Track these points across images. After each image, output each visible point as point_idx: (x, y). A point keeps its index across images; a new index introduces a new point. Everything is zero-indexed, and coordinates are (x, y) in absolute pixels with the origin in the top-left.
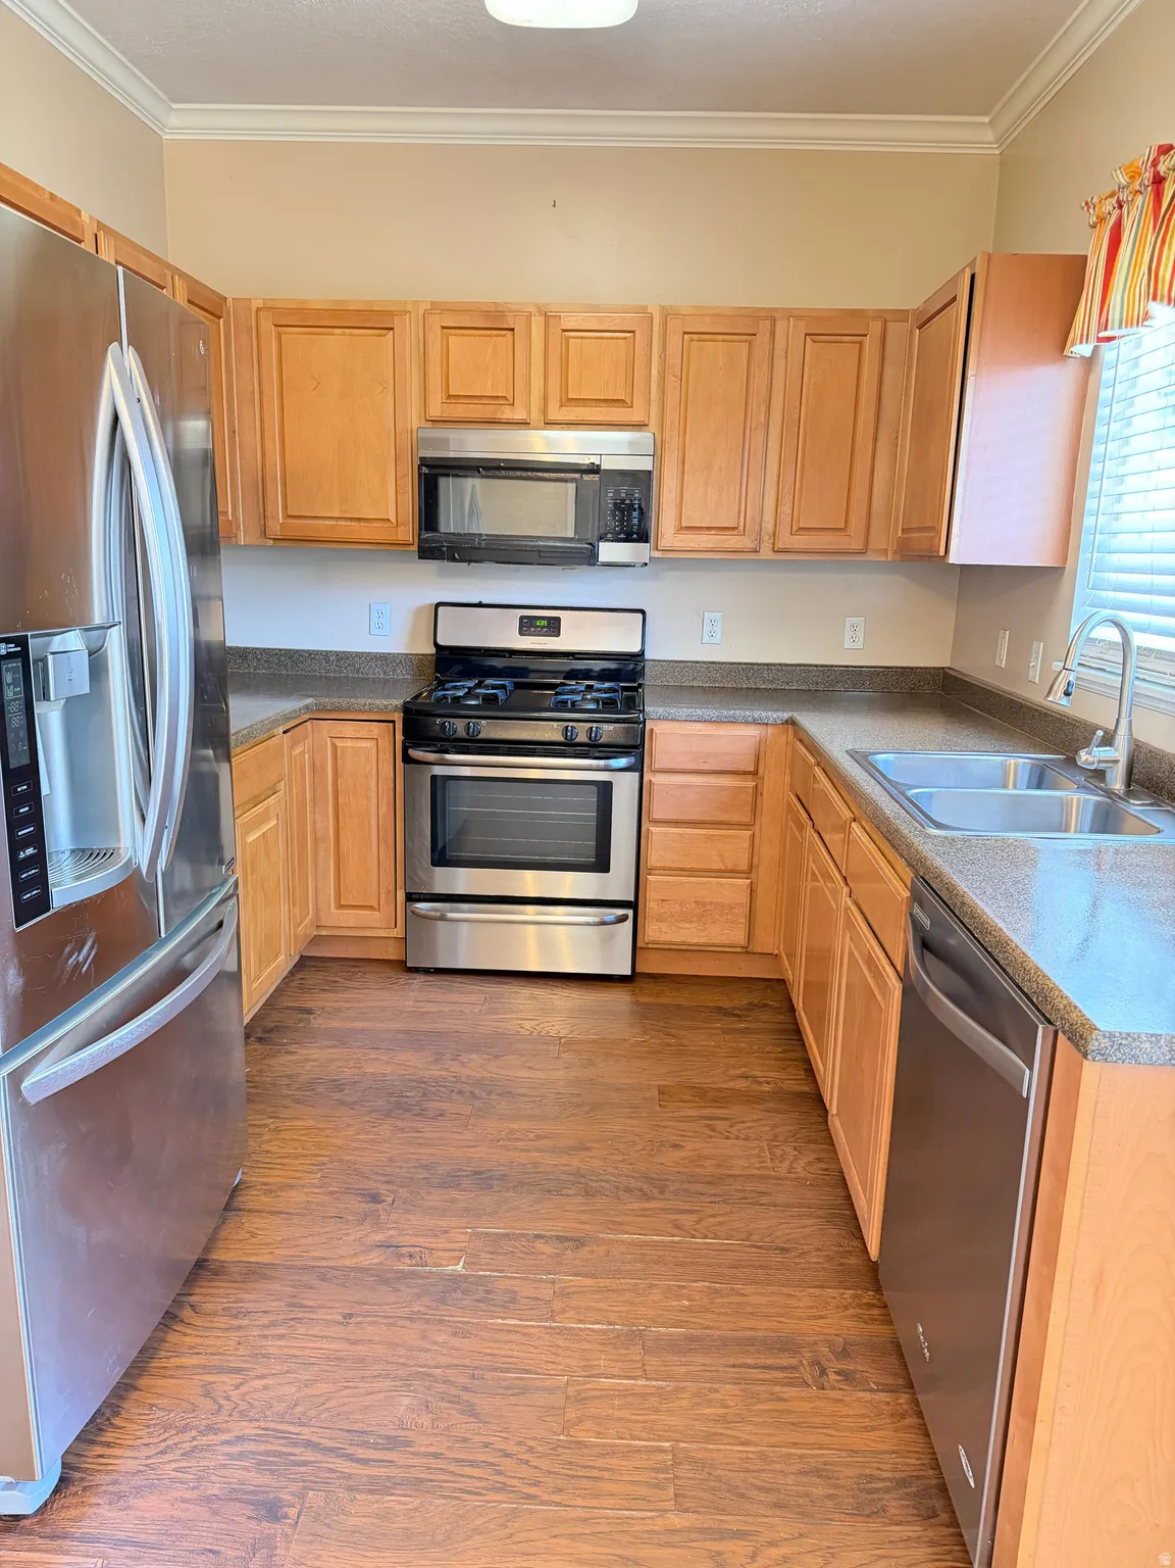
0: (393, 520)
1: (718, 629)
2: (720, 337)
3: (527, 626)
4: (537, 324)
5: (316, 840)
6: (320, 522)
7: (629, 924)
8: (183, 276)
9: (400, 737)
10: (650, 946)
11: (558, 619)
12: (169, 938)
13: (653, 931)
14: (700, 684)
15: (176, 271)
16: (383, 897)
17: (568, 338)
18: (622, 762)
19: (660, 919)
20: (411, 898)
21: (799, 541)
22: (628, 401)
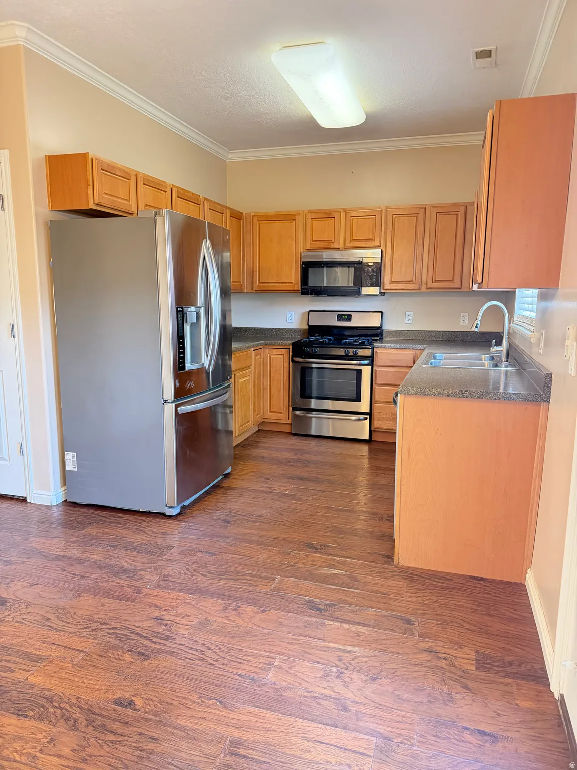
0: (293, 282)
1: (411, 318)
2: (406, 215)
3: (340, 318)
4: (343, 214)
5: (264, 389)
6: (270, 284)
7: (368, 420)
8: (229, 208)
9: (291, 354)
10: (376, 430)
11: (351, 315)
12: (213, 389)
13: (377, 424)
14: (404, 338)
15: (227, 207)
16: (285, 409)
17: (353, 219)
18: (366, 362)
19: (379, 420)
20: (294, 409)
21: (435, 285)
22: (373, 239)
